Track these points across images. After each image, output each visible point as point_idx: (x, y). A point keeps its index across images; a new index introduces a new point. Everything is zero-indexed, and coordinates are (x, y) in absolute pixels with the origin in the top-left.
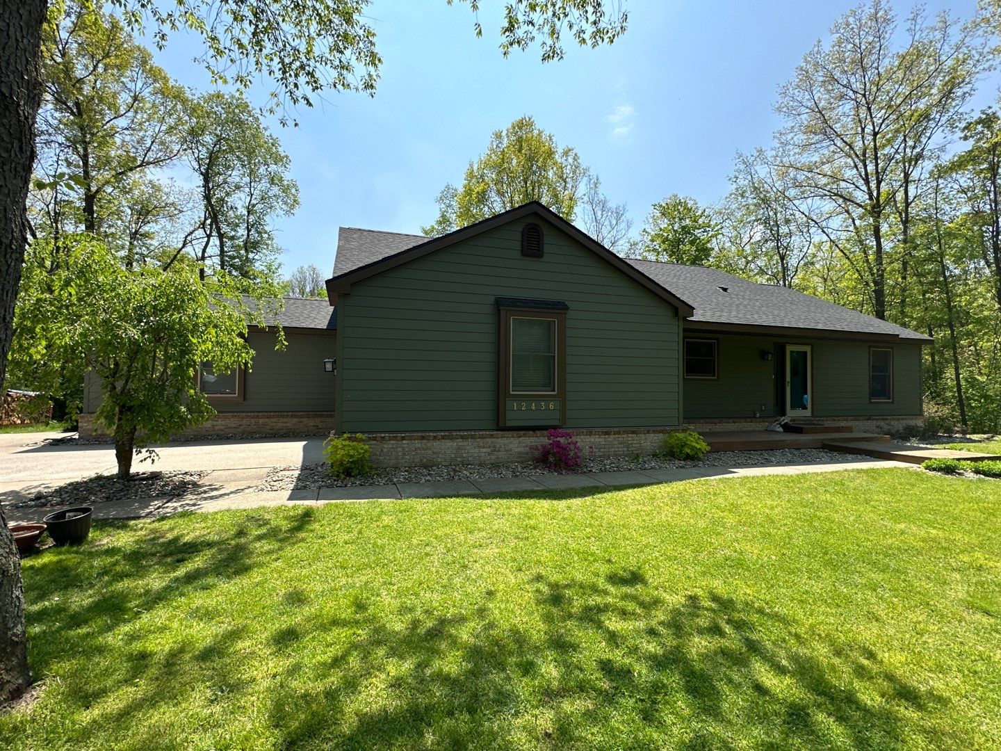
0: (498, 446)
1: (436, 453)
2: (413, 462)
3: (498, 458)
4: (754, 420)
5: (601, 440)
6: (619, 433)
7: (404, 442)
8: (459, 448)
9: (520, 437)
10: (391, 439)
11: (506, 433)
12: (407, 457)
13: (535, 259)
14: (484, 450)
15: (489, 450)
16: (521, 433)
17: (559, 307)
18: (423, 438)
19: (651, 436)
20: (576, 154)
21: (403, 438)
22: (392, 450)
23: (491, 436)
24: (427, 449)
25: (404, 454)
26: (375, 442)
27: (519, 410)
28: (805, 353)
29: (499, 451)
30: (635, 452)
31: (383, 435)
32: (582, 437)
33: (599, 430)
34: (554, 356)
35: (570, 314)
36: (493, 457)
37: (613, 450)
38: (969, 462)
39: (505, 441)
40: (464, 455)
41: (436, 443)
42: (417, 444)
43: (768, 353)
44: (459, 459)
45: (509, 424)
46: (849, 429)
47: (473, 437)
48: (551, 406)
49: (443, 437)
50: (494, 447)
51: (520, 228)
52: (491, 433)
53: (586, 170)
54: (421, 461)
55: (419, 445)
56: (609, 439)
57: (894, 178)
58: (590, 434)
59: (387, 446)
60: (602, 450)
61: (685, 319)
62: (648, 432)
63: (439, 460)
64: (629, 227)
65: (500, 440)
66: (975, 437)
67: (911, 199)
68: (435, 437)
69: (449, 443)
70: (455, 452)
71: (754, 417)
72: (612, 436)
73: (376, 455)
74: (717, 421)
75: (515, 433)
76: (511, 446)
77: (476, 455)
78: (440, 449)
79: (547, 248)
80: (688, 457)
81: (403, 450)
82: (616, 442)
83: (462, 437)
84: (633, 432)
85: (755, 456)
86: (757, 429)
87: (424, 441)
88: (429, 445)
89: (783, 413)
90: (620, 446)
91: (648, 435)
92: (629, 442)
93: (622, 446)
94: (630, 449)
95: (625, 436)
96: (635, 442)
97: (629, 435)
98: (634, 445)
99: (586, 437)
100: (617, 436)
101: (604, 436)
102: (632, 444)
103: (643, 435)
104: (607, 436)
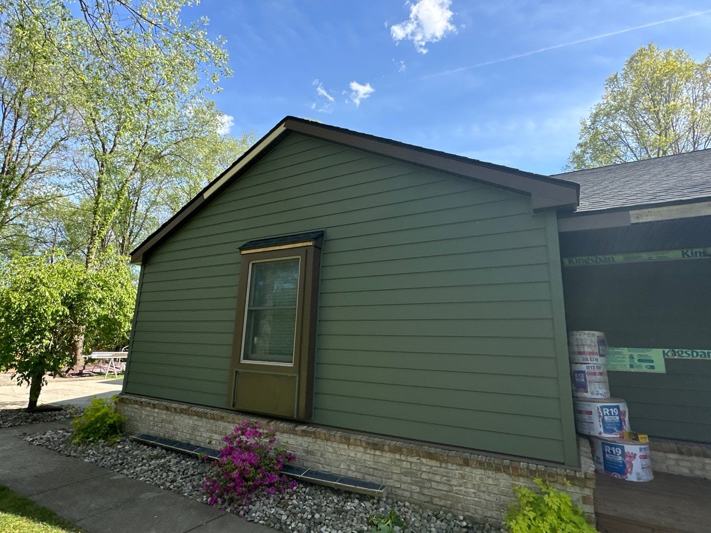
1: (176, 429)
5: (367, 457)
6: (399, 450)
7: (156, 410)
10: (146, 405)
11: (237, 418)
12: (156, 428)
14: (216, 436)
15: (220, 437)
19: (475, 474)
22: (147, 417)
23: (223, 419)
24: (169, 423)
25: (154, 424)
26: (137, 406)
30: (436, 501)
31: (143, 400)
32: (335, 445)
33: (364, 438)
41: (178, 417)
45: (238, 407)
47: (206, 416)
50: (226, 434)
52: (223, 414)
56: (383, 460)
58: (348, 442)
59: (143, 413)
62: (466, 463)
65: (231, 426)
68: (176, 410)
69: (186, 420)
70: (190, 431)
72: (388, 455)
73: (137, 420)
77: (207, 441)
78: (180, 425)
82: (396, 470)
84: (430, 456)
87: (169, 412)
90: (404, 478)
91: (468, 469)
92: (424, 476)
93: (408, 479)
94: (426, 491)
95: (414, 459)
96: (438, 478)
97: (424, 460)
98: (434, 485)
99: (341, 446)
100: (397, 456)
101: (372, 452)
102: (430, 480)
103: (455, 467)
104: (378, 453)
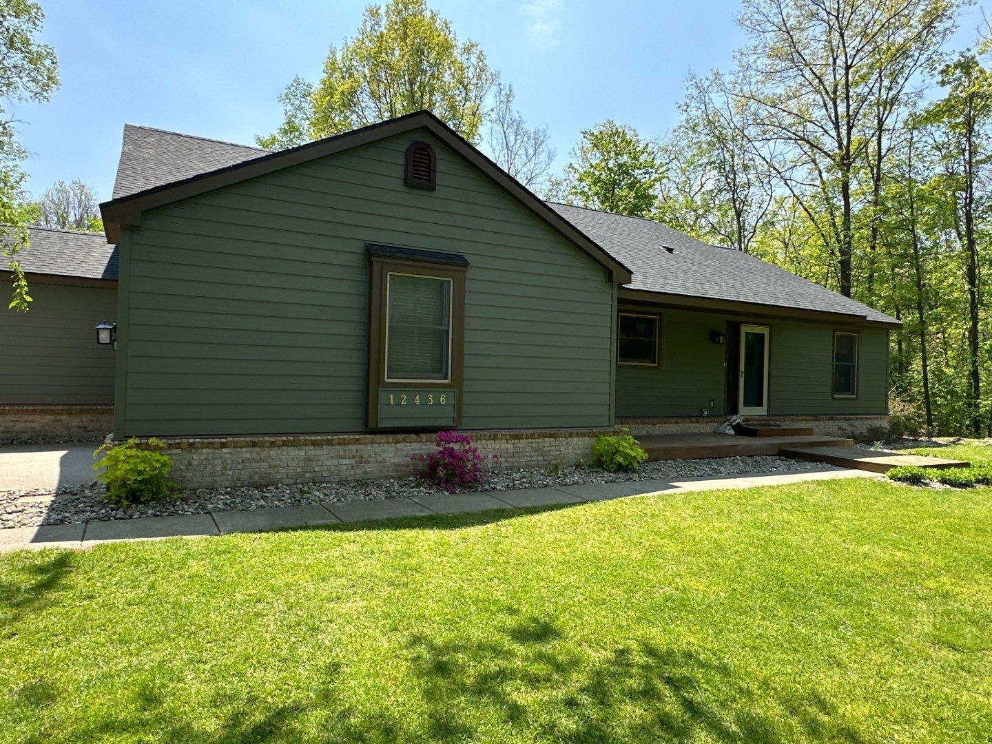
0: (366, 455)
1: (274, 466)
2: (239, 479)
3: (365, 473)
4: (700, 420)
5: (509, 446)
6: (532, 436)
7: (224, 450)
8: (308, 459)
9: (396, 443)
10: (204, 446)
11: (377, 438)
12: (230, 473)
13: (422, 192)
14: (346, 462)
15: (353, 461)
16: (400, 437)
17: (456, 262)
18: (254, 444)
19: (574, 441)
20: (481, 52)
21: (224, 445)
22: (206, 462)
23: (357, 442)
24: (260, 460)
25: (225, 468)
26: (179, 451)
27: (397, 404)
28: (763, 335)
29: (368, 462)
30: (553, 462)
31: (191, 441)
32: (484, 442)
33: (507, 432)
34: (448, 331)
35: (470, 273)
36: (358, 471)
37: (524, 459)
38: (935, 470)
39: (377, 448)
40: (317, 469)
41: (274, 452)
42: (245, 453)
43: (721, 334)
44: (308, 475)
45: (383, 424)
46: (809, 432)
47: (330, 443)
48: (443, 400)
49: (285, 444)
50: (361, 457)
51: (403, 146)
52: (357, 437)
53: (495, 76)
54: (251, 478)
55: (248, 455)
56: (520, 445)
57: (866, 124)
58: (495, 438)
59: (196, 458)
60: (510, 460)
61: (620, 286)
62: (571, 435)
63: (278, 476)
64: (550, 159)
65: (369, 447)
66: (941, 440)
67: (883, 152)
68: (273, 443)
69: (293, 452)
70: (302, 464)
71: (702, 416)
72: (523, 441)
73: (181, 470)
74: (656, 420)
75: (391, 438)
76: (385, 456)
77: (333, 468)
78: (281, 460)
79: (440, 179)
80: (621, 468)
81: (224, 461)
82: (529, 449)
83: (313, 443)
84: (551, 436)
85: (703, 466)
86: (703, 431)
87: (257, 449)
88: (263, 454)
89: (735, 411)
90: (533, 453)
91: (570, 439)
92: (546, 449)
93: (536, 454)
94: (546, 458)
95: (540, 440)
96: (553, 448)
97: (546, 440)
98: (551, 453)
99: (488, 442)
100: (530, 440)
101: (513, 441)
102: (550, 451)
103: (563, 439)
104: (516, 441)
